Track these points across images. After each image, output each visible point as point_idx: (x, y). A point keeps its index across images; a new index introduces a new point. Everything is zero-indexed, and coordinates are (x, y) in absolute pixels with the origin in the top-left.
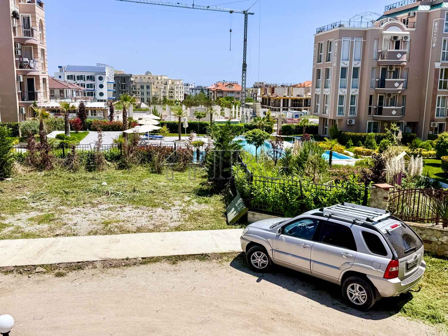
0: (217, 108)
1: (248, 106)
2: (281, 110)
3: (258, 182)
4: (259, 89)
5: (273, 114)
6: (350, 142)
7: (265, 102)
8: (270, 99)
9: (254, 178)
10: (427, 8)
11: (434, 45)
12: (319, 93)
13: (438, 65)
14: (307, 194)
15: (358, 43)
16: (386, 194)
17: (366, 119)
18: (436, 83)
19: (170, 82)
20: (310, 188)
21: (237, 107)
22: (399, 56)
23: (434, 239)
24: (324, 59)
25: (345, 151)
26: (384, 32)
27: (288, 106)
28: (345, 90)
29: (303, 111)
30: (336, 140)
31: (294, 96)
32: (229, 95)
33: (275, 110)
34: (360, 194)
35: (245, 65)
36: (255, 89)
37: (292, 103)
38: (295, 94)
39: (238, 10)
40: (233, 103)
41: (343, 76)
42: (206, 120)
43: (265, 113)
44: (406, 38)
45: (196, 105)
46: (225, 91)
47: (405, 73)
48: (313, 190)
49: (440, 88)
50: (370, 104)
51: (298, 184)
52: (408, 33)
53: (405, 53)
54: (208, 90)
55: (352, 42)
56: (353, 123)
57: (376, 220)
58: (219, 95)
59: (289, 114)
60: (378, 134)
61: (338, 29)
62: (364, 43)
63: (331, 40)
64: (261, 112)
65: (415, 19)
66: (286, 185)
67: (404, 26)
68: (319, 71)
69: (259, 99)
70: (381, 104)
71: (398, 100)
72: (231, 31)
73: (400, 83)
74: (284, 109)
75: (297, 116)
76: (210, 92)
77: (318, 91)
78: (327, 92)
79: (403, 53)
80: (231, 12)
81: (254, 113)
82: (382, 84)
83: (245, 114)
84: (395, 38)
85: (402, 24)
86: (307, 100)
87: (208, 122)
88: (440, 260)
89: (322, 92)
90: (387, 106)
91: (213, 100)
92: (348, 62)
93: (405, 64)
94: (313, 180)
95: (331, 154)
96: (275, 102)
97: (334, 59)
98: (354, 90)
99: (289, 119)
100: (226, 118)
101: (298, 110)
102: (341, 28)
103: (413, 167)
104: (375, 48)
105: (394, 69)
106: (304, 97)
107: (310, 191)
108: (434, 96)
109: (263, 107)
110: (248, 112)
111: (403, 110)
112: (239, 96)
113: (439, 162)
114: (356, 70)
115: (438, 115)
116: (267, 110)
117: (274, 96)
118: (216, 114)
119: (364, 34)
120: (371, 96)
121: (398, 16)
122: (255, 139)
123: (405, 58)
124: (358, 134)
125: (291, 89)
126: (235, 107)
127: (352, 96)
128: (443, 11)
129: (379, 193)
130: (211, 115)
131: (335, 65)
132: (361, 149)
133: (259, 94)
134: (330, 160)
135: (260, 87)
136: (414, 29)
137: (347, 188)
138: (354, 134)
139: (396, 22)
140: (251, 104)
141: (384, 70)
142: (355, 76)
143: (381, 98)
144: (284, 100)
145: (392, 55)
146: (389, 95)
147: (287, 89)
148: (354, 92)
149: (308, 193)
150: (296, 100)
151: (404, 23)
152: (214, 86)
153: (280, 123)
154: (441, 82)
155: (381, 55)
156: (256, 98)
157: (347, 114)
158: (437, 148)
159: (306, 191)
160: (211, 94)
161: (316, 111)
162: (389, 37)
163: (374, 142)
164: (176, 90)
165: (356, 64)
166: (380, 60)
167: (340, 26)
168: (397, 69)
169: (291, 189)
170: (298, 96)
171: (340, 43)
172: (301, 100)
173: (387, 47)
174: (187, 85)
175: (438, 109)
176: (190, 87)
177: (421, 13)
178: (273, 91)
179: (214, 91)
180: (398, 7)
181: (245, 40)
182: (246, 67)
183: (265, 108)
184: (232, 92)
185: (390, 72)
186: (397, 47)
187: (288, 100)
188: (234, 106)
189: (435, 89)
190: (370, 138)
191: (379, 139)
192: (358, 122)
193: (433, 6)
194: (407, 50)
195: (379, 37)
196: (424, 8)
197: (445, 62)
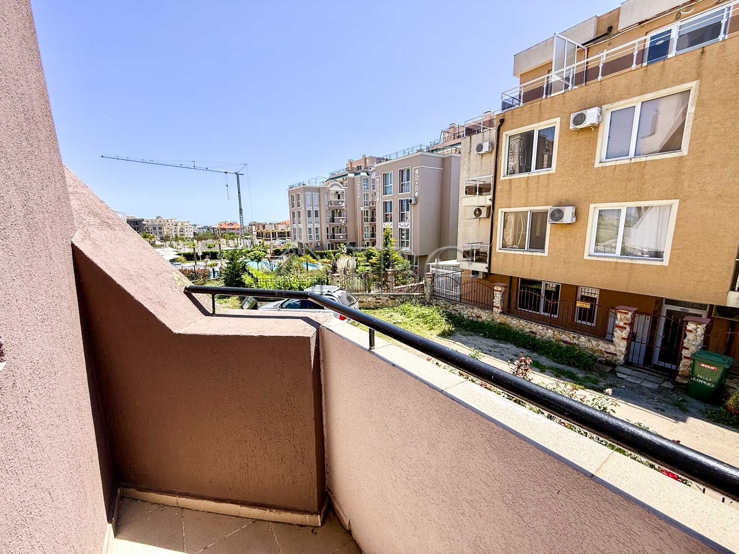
0: (223, 241)
1: (247, 239)
2: (272, 240)
3: (262, 283)
4: (254, 227)
5: (266, 243)
6: (318, 257)
7: (259, 235)
8: (262, 233)
9: (259, 281)
10: (353, 175)
11: (359, 197)
12: (296, 227)
13: (362, 209)
14: (294, 285)
15: (316, 195)
16: (338, 279)
17: (326, 242)
18: (362, 218)
19: (180, 224)
20: (295, 281)
21: (239, 239)
22: (340, 203)
23: (365, 300)
24: (296, 205)
25: (316, 262)
26: (330, 189)
27: (276, 237)
28: (312, 225)
29: (287, 240)
30: (309, 254)
31: (280, 230)
32: (231, 231)
33: (267, 240)
34: (324, 280)
35: (241, 210)
36: (250, 226)
37: (278, 235)
38: (280, 229)
39: (231, 172)
40: (235, 237)
41: (309, 216)
42: (216, 249)
43: (260, 242)
44: (343, 192)
45: (206, 239)
46: (228, 229)
47: (345, 213)
48: (297, 282)
49: (365, 222)
50: (328, 233)
51: (288, 280)
52: (344, 190)
53: (344, 201)
54: (213, 228)
55: (312, 195)
56: (319, 245)
58: (222, 232)
59: (278, 242)
60: (334, 251)
61: (303, 186)
62: (319, 195)
63: (299, 193)
64: (257, 242)
65: (347, 182)
66: (281, 282)
67: (342, 186)
68: (293, 213)
69: (254, 233)
70: (333, 232)
71: (343, 230)
72: (227, 186)
73: (343, 219)
74: (273, 239)
75: (283, 243)
76: (215, 230)
77: (295, 226)
78: (301, 226)
79: (342, 202)
80: (226, 173)
81: (252, 243)
82: (333, 220)
83: (245, 243)
84: (337, 192)
85: (340, 184)
86: (288, 232)
87: (218, 251)
89: (297, 227)
90: (337, 233)
91: (218, 235)
92: (311, 207)
93: (344, 208)
94: (297, 277)
95: (307, 264)
96: (266, 235)
97: (302, 205)
98: (317, 224)
99: (278, 245)
100: (232, 247)
101: (283, 239)
102: (304, 186)
104: (326, 198)
105: (338, 211)
106: (287, 230)
107: (296, 283)
108: (362, 226)
109: (258, 239)
110: (248, 242)
111: (346, 235)
112: (239, 232)
113: (368, 264)
114: (316, 212)
115: (365, 238)
116: (261, 240)
117: (265, 230)
118: (223, 244)
119: (319, 190)
120: (327, 228)
121: (337, 180)
122: (256, 258)
123: (344, 204)
124: (323, 251)
125: (276, 225)
126: (237, 239)
127: (316, 228)
128: (361, 177)
129: (334, 279)
130: (220, 245)
131: (303, 209)
132: (325, 260)
133: (254, 230)
134: (307, 268)
135: (254, 225)
136: (347, 187)
138: (320, 251)
139: (336, 183)
140: (249, 237)
141: (333, 212)
142: (317, 216)
143: (333, 229)
144: (273, 233)
145: (337, 203)
146: (338, 227)
147: (274, 225)
148: (317, 225)
149: (294, 284)
150: (281, 233)
151: (341, 183)
152: (218, 226)
153: (272, 248)
154: (365, 218)
155: (330, 203)
156: (252, 233)
157: (314, 240)
158: (366, 255)
159: (293, 283)
160: (216, 231)
161: (295, 239)
162: (333, 192)
163: (332, 255)
164: (186, 230)
165: (316, 208)
166: (330, 206)
167: (303, 184)
168: (340, 211)
169: (284, 284)
170: (282, 230)
171: (304, 195)
172: (284, 233)
173: (334, 199)
174: (195, 226)
175: (365, 234)
176: (198, 227)
177: (350, 178)
178: (264, 228)
179: (218, 229)
180: (337, 174)
181: (239, 193)
182: (242, 211)
183: (260, 239)
184: (234, 229)
185: (337, 213)
186: (339, 198)
187: (275, 233)
188: (236, 239)
189: (362, 223)
190: (330, 253)
191: (335, 254)
192: (322, 244)
193: (356, 174)
194: (344, 200)
195: (328, 193)
196: (351, 175)
197: (366, 206)
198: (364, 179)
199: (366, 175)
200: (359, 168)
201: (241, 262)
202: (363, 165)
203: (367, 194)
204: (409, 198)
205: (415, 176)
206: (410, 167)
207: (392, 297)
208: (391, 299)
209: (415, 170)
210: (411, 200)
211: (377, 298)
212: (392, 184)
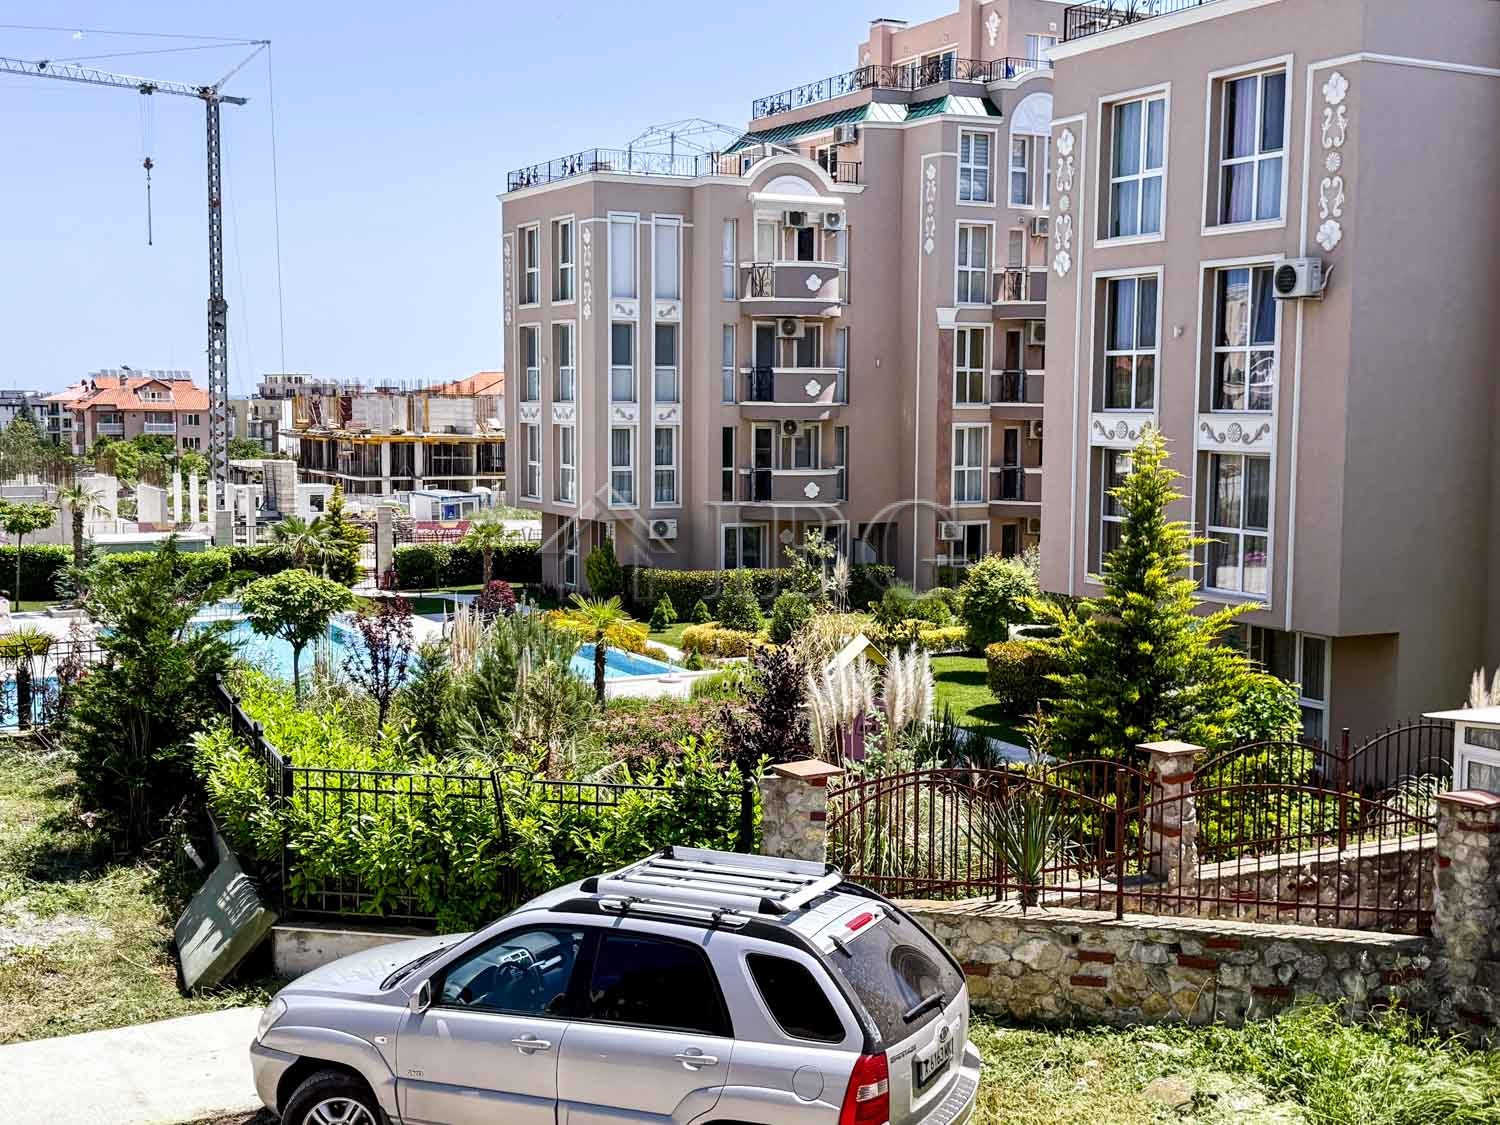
0: (101, 486)
1: (241, 475)
2: (386, 486)
3: (315, 797)
4: (287, 405)
5: (351, 505)
6: (667, 608)
7: (314, 457)
8: (333, 444)
9: (299, 780)
10: (895, 114)
11: (930, 246)
12: (537, 421)
13: (947, 318)
14: (525, 827)
15: (667, 230)
16: (818, 801)
17: (718, 516)
18: (944, 379)
20: (534, 799)
21: (194, 479)
22: (813, 283)
23: (997, 956)
24: (543, 287)
25: (651, 644)
26: (758, 196)
27: (411, 470)
28: (633, 410)
29: (476, 490)
30: (616, 601)
31: (436, 432)
32: (153, 429)
33: (361, 489)
34: (724, 807)
35: (218, 307)
36: (263, 403)
37: (427, 461)
38: (439, 422)
39: (177, 84)
40: (173, 463)
41: (622, 355)
42: (54, 540)
43: (317, 502)
44: (833, 217)
46: (135, 412)
47: (838, 344)
48: (546, 809)
49: (961, 398)
50: (727, 461)
51: (488, 789)
52: (840, 201)
53: (834, 273)
54: (54, 408)
55: (646, 230)
56: (672, 533)
57: (792, 903)
58: (104, 431)
59: (421, 503)
60: (762, 573)
61: (590, 178)
62: (689, 233)
63: (564, 220)
64: (298, 498)
65: (859, 152)
66: (438, 799)
67: (824, 176)
68: (528, 336)
69: (289, 444)
70: (763, 459)
71: (825, 445)
72: (148, 165)
73: (825, 381)
74: (396, 485)
75: (451, 511)
76: (62, 416)
77: (531, 413)
78: (566, 414)
79: (827, 275)
80: (147, 89)
81: (270, 502)
82: (762, 386)
83: (229, 507)
84: (797, 217)
85: (817, 169)
86: (486, 447)
87: (65, 547)
88: (1022, 1035)
89: (546, 417)
90: (787, 467)
91: (76, 449)
92: (634, 305)
93: (837, 311)
94: (544, 766)
95: (600, 659)
96: (356, 457)
97: (581, 290)
98: (664, 409)
99: (422, 525)
100: (146, 528)
101: (455, 486)
102: (602, 176)
103: (900, 691)
104: (728, 253)
105: (800, 333)
106: (477, 435)
107: (537, 814)
108: (944, 428)
109: (305, 478)
110: (246, 498)
111: (843, 480)
112: (200, 431)
113: (980, 665)
114: (665, 332)
115: (960, 497)
116: (326, 491)
117: (351, 431)
118: (99, 510)
119: (685, 199)
120: (727, 433)
121: (800, 139)
122: (288, 613)
123: (834, 291)
124: (693, 575)
125: (419, 404)
126: (185, 478)
127: (658, 431)
128: (949, 125)
129: (794, 799)
130: (78, 517)
131: (587, 312)
132: (705, 631)
133: (286, 423)
134: (600, 684)
135: (290, 394)
136: (858, 189)
137: (675, 791)
138: (676, 574)
139: (793, 159)
140: (256, 463)
141: (766, 335)
142: (665, 356)
143: (763, 437)
144: (394, 446)
145: (789, 281)
146: (790, 426)
147: (403, 403)
148: (667, 415)
149: (527, 821)
150: (444, 448)
151: (823, 163)
152: (79, 393)
153: (386, 538)
154: (961, 376)
155: (749, 277)
156: (275, 440)
157: (646, 501)
158: (970, 614)
159: (521, 814)
160: (68, 423)
161: (528, 490)
162: (774, 216)
163: (751, 602)
166: (748, 298)
167: (596, 167)
168: (809, 331)
169: (459, 812)
170: (453, 430)
171: (599, 233)
172: (462, 448)
173: (773, 253)
175: (960, 474)
177: (878, 131)
178: (346, 414)
179: (80, 414)
180: (800, 108)
181: (215, 205)
182: (223, 312)
183: (318, 479)
184: (168, 416)
185: (789, 341)
186: (806, 252)
187: (411, 448)
188: (177, 477)
189: (944, 405)
190: (736, 586)
191: (765, 590)
192: (688, 529)
193: (915, 108)
194: (839, 263)
195: (740, 214)
196: (887, 114)
197: (970, 305)
198: (966, 138)
199: (982, 111)
200: (938, 68)
201: (195, 645)
202: (961, 50)
203: (980, 231)
204: (1278, 261)
205: (1318, 119)
206: (1288, 59)
207: (1193, 948)
208: (1186, 961)
209: (1322, 77)
210: (1288, 277)
211: (1084, 946)
212: (1159, 171)
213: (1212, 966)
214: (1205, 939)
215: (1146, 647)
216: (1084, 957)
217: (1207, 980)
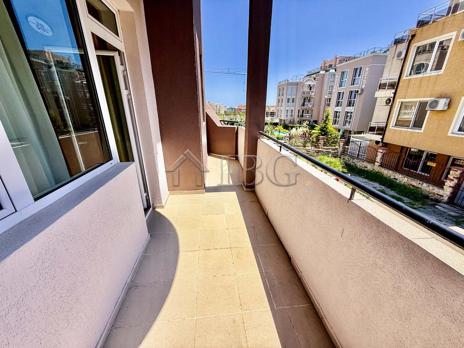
10: (324, 72)
11: (325, 88)
12: (279, 109)
13: (326, 97)
15: (295, 88)
17: (297, 119)
18: (325, 104)
19: (218, 106)
24: (281, 94)
26: (305, 83)
27: (268, 115)
28: (289, 108)
32: (244, 111)
37: (270, 114)
41: (288, 102)
44: (314, 85)
45: (230, 115)
46: (242, 109)
47: (313, 100)
49: (327, 106)
50: (299, 113)
52: (315, 83)
53: (313, 92)
54: (235, 109)
55: (292, 88)
56: (292, 121)
58: (239, 111)
61: (287, 82)
62: (297, 88)
63: (284, 87)
65: (318, 77)
67: (314, 80)
68: (279, 100)
70: (303, 113)
71: (310, 112)
73: (311, 104)
77: (279, 108)
78: (282, 108)
79: (312, 92)
82: (303, 105)
84: (310, 85)
85: (313, 80)
89: (280, 109)
90: (305, 114)
91: (236, 113)
92: (290, 96)
93: (313, 96)
97: (285, 94)
98: (292, 108)
101: (272, 117)
102: (288, 82)
104: (301, 90)
105: (309, 99)
111: (311, 116)
114: (293, 99)
119: (297, 84)
120: (299, 110)
121: (312, 76)
123: (313, 94)
124: (293, 125)
127: (291, 110)
128: (330, 73)
131: (285, 97)
136: (318, 82)
138: (291, 125)
139: (311, 78)
141: (305, 99)
142: (293, 102)
143: (303, 111)
145: (308, 93)
146: (306, 109)
148: (293, 108)
152: (237, 107)
155: (304, 93)
157: (289, 118)
161: (278, 116)
162: (307, 85)
164: (221, 109)
165: (293, 97)
166: (303, 95)
168: (310, 99)
171: (287, 88)
172: (274, 112)
173: (306, 90)
174: (226, 107)
176: (227, 108)
177: (321, 74)
179: (237, 109)
180: (313, 72)
185: (307, 100)
186: (310, 89)
187: (268, 112)
189: (325, 107)
192: (294, 121)
193: (326, 71)
194: (314, 91)
195: (303, 86)
196: (322, 72)
197: (330, 95)
198: (332, 75)
199: (334, 71)
200: (330, 66)
202: (333, 64)
203: (332, 86)
204: (357, 90)
205: (365, 73)
206: (363, 66)
207: (317, 151)
208: (316, 152)
209: (366, 68)
210: (358, 91)
211: (308, 151)
212: (347, 79)
213: (318, 153)
214: (318, 151)
215: (325, 129)
216: (308, 152)
217: (317, 154)
